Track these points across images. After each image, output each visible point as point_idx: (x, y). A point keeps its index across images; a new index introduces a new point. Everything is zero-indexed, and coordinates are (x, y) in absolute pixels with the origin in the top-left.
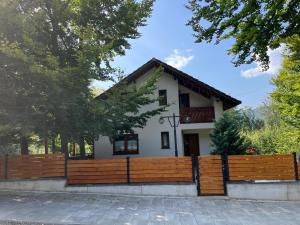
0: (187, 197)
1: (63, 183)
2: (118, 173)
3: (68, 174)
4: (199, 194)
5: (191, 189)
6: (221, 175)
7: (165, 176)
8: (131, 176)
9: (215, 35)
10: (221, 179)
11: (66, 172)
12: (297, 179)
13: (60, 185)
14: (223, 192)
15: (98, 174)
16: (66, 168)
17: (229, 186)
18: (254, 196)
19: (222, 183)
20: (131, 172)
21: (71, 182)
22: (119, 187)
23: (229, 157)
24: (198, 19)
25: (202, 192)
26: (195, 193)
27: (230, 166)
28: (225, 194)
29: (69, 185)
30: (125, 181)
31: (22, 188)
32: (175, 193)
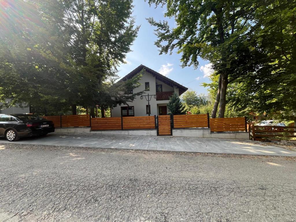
0: (151, 136)
1: (89, 129)
2: (117, 124)
3: (92, 125)
4: (158, 135)
5: (154, 132)
6: (170, 125)
7: (141, 126)
8: (123, 126)
9: (169, 50)
10: (170, 127)
11: (90, 124)
12: (209, 127)
13: (87, 130)
14: (170, 134)
15: (107, 125)
16: (90, 122)
17: (173, 131)
18: (185, 135)
19: (170, 129)
20: (123, 124)
21: (93, 129)
22: (117, 131)
23: (174, 116)
24: (161, 40)
25: (160, 134)
26: (156, 134)
27: (174, 121)
28: (171, 135)
29: (92, 130)
30: (121, 128)
31: (69, 132)
32: (145, 135)
